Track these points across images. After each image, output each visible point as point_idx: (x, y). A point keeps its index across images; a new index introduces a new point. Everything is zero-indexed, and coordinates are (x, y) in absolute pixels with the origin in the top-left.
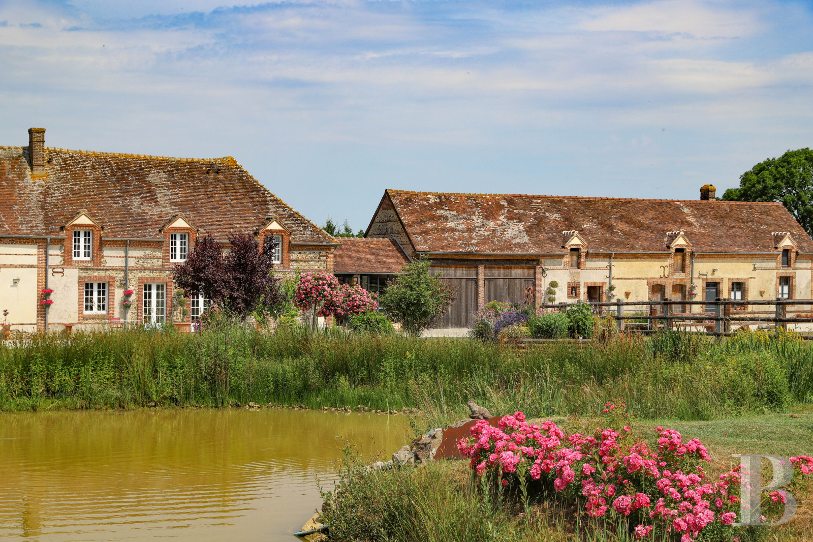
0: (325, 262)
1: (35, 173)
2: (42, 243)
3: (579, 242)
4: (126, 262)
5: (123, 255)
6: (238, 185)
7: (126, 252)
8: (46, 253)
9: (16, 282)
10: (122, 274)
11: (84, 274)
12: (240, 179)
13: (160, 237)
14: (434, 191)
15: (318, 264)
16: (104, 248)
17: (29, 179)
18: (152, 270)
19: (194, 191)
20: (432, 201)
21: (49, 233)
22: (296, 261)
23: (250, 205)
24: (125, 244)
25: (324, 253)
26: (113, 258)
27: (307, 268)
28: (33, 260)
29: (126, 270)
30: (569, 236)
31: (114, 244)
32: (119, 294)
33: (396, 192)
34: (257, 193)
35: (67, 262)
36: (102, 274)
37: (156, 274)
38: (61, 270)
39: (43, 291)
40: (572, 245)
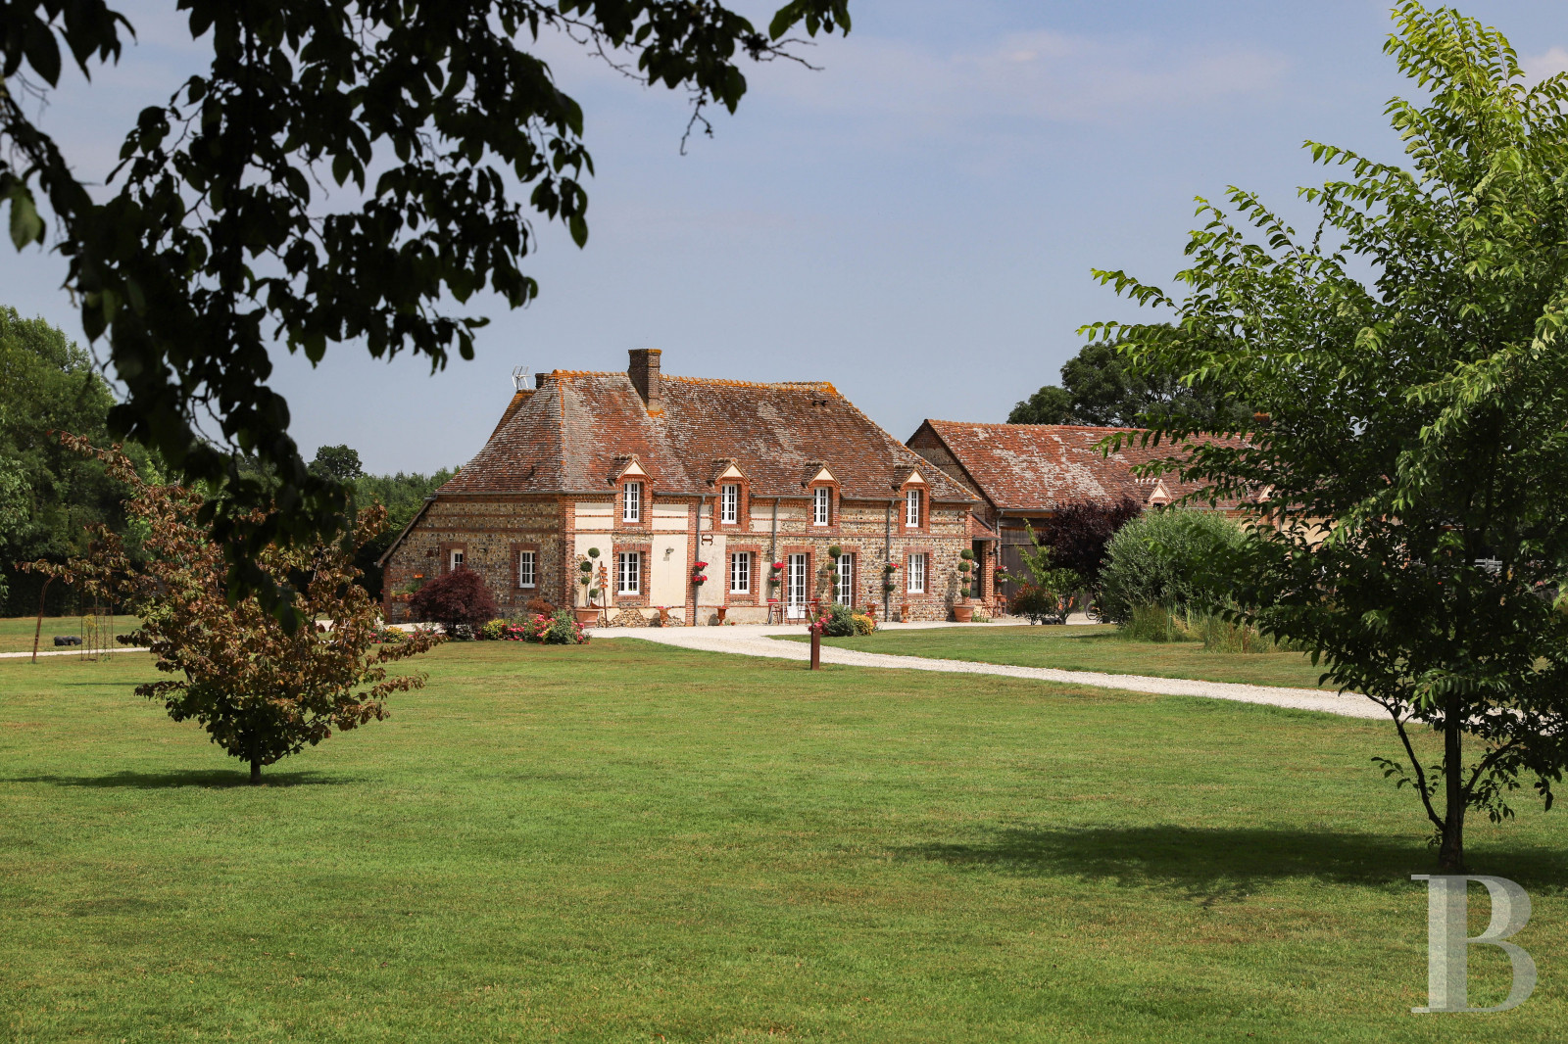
0: (964, 525)
1: (651, 408)
2: (694, 501)
3: (1163, 495)
4: (774, 527)
5: (770, 516)
6: (849, 422)
7: (774, 514)
8: (698, 517)
9: (668, 551)
10: (768, 542)
11: (732, 543)
12: (849, 415)
13: (807, 493)
14: (978, 422)
15: (957, 528)
16: (752, 509)
17: (647, 419)
18: (797, 537)
19: (810, 430)
20: (982, 436)
21: (700, 489)
22: (937, 524)
23: (872, 450)
24: (774, 503)
25: (963, 513)
26: (761, 521)
27: (945, 532)
28: (683, 525)
29: (773, 536)
30: (1152, 488)
31: (763, 501)
32: (765, 567)
33: (943, 424)
34: (872, 432)
35: (716, 527)
36: (748, 541)
37: (799, 542)
38: (709, 537)
39: (692, 565)
40: (1156, 498)
